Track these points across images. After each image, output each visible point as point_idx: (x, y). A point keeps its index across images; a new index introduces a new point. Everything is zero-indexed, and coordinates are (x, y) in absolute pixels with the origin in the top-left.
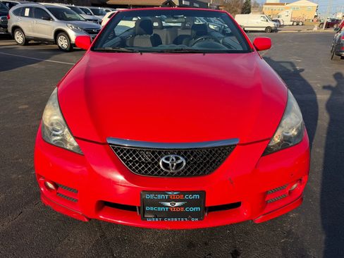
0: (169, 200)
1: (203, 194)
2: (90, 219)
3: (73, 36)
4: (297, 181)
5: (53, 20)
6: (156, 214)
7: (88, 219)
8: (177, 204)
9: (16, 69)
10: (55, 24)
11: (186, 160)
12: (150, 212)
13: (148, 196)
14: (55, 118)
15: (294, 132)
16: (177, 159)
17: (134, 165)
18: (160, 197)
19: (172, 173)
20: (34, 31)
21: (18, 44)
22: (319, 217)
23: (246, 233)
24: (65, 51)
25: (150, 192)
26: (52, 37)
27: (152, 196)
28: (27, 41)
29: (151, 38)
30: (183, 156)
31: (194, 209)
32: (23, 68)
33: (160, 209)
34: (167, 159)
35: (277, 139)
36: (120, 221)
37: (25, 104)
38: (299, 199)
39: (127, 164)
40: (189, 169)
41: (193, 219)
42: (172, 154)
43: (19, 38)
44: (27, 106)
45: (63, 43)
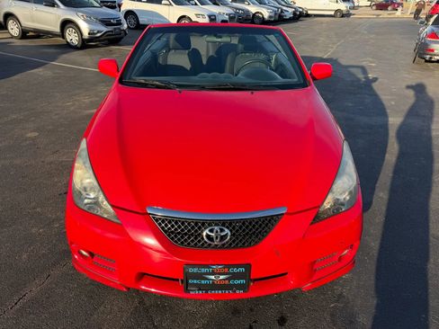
0: (213, 274)
1: (248, 267)
2: (129, 289)
3: (85, 28)
4: (347, 248)
5: (58, 6)
6: (200, 287)
7: (126, 288)
8: (222, 277)
9: (16, 77)
10: (62, 13)
11: (231, 231)
12: (194, 285)
13: (191, 270)
14: (88, 181)
15: (345, 197)
16: (222, 230)
17: (176, 236)
18: (203, 270)
19: (216, 245)
20: (33, 21)
21: (12, 37)
22: (373, 278)
23: (295, 297)
24: (76, 48)
25: (194, 266)
26: (57, 29)
27: (195, 270)
28: (24, 34)
29: (188, 54)
30: (227, 227)
31: (239, 282)
32: (24, 74)
33: (203, 282)
34: (211, 231)
35: (327, 204)
36: (153, 290)
37: (34, 131)
38: (350, 264)
39: (169, 235)
40: (234, 242)
41: (237, 292)
42: (216, 225)
43: (13, 29)
44: (37, 134)
45: (72, 37)
